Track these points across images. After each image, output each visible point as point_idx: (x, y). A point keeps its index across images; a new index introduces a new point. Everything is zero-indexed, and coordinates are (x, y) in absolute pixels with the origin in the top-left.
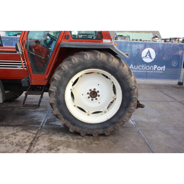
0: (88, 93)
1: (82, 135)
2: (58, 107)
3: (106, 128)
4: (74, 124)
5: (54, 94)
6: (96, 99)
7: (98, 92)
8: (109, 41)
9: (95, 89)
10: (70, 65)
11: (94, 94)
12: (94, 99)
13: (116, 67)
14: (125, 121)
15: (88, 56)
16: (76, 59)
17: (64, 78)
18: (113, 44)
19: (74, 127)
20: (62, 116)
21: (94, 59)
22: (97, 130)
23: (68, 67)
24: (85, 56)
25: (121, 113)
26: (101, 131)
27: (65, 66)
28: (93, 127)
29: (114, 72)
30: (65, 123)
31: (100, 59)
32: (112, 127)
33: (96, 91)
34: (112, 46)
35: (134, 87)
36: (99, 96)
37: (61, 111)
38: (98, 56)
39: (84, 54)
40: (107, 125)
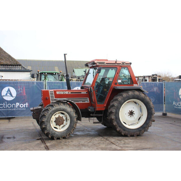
0: (129, 113)
1: (128, 136)
2: (116, 121)
3: (140, 131)
4: (124, 130)
5: (114, 113)
6: (133, 116)
7: (134, 112)
8: (137, 85)
9: (132, 110)
10: (122, 98)
11: (131, 113)
12: (132, 116)
13: (144, 97)
14: (150, 126)
15: (130, 93)
16: (125, 95)
17: (119, 105)
18: (141, 86)
19: (125, 132)
20: (118, 126)
21: (133, 94)
22: (136, 132)
23: (121, 99)
24: (129, 93)
25: (148, 122)
26: (138, 133)
27: (120, 98)
28: (134, 131)
29: (143, 100)
30: (120, 130)
31: (136, 94)
32: (144, 130)
33: (133, 111)
34: (141, 88)
35: (153, 107)
36: (134, 114)
37: (118, 123)
38: (135, 93)
39: (128, 92)
40: (141, 129)
